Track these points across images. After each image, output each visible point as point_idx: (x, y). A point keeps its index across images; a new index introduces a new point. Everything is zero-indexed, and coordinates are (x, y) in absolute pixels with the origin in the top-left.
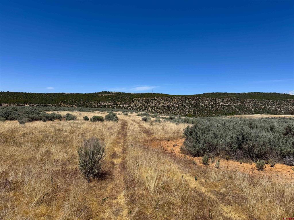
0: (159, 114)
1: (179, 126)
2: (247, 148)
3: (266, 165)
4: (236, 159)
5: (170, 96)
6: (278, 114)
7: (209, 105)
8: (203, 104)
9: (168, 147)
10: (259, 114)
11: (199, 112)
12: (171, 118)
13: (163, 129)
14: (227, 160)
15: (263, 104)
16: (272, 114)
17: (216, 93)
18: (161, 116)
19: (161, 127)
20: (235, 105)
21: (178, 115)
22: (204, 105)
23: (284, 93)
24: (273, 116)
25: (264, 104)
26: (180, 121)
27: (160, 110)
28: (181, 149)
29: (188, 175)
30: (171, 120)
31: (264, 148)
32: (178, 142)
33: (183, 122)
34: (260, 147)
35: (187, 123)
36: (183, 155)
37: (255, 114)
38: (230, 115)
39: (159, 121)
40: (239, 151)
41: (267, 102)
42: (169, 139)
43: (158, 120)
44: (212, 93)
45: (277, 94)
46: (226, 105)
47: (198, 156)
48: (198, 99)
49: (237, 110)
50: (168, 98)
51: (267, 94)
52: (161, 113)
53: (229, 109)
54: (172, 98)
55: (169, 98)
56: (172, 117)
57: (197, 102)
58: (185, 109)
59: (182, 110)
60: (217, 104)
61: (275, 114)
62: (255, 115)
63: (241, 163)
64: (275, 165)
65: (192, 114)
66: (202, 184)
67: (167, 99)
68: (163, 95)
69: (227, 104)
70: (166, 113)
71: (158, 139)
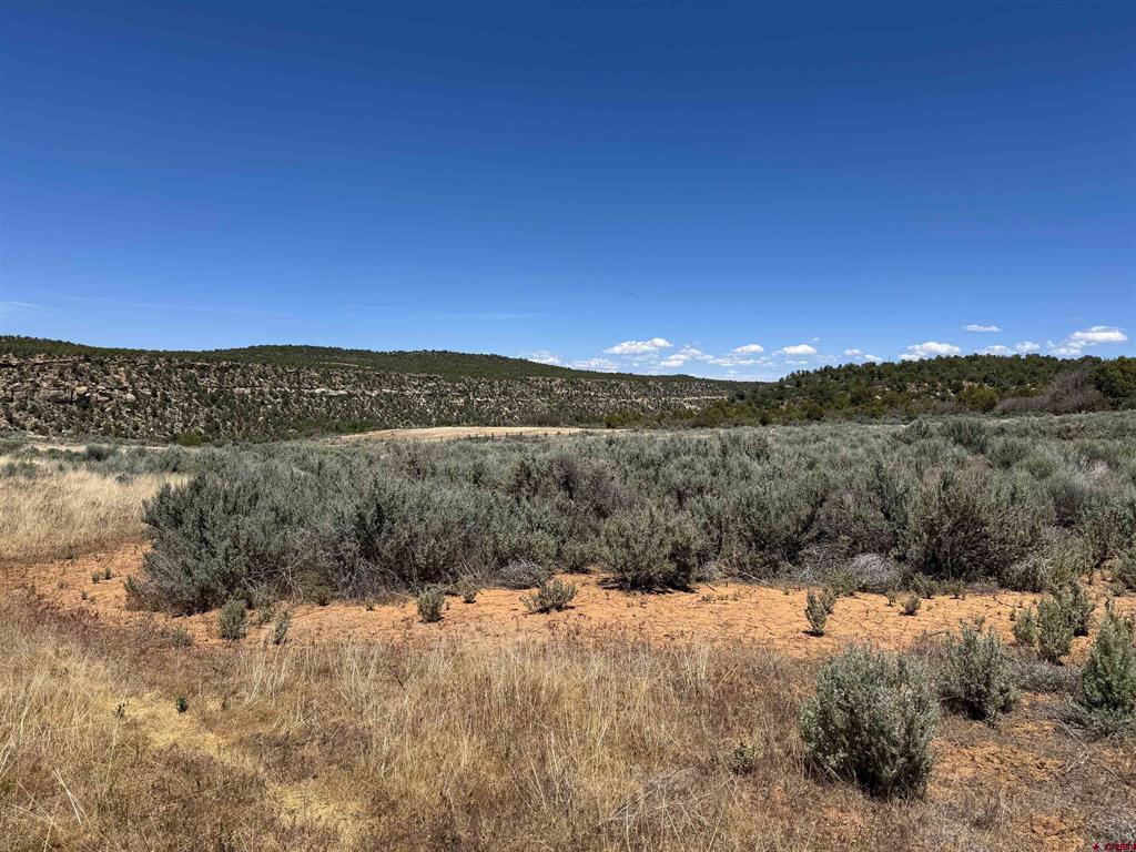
0: (31, 434)
1: (131, 488)
2: (392, 550)
3: (448, 599)
4: (353, 595)
5: (95, 350)
6: (505, 425)
7: (271, 394)
8: (247, 391)
9: (64, 591)
10: (449, 424)
11: (233, 424)
12: (97, 455)
13: (46, 509)
14: (323, 603)
15: (460, 391)
16: (487, 425)
17: (299, 349)
18: (41, 448)
19: (38, 498)
20: (370, 397)
21: (134, 437)
22: (253, 393)
23: (518, 357)
24: (490, 430)
25: (464, 393)
26: (141, 464)
27: (39, 417)
28: (131, 588)
29: (148, 696)
30: (94, 463)
31: (445, 543)
32: (118, 562)
33: (151, 470)
34: (433, 541)
35: (175, 470)
36: (138, 616)
37: (438, 425)
38: (354, 432)
39: (31, 472)
40: (362, 565)
41: (471, 384)
42: (74, 552)
43: (24, 466)
44: (283, 348)
45: (500, 358)
46: (340, 396)
47: (205, 608)
48: (226, 370)
49: (378, 412)
50: (83, 361)
51: (472, 357)
52: (44, 432)
53: (349, 409)
54: (102, 364)
55: (89, 361)
56: (101, 449)
57: (220, 380)
58: (167, 413)
59: (155, 416)
60: (306, 391)
61: (495, 425)
62: (435, 429)
63: (371, 609)
64: (479, 595)
65: (203, 432)
66: (207, 722)
67: (76, 364)
68: (54, 348)
69: (342, 392)
70: (70, 431)
71: (15, 559)
